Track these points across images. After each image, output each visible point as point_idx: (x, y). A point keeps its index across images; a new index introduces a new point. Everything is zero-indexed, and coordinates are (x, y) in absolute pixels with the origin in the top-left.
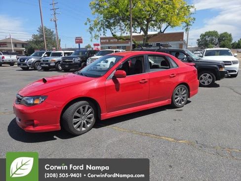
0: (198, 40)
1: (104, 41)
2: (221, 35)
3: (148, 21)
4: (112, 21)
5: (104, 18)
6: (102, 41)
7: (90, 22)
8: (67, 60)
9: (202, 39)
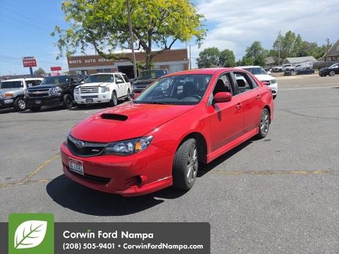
0: (198, 60)
1: (75, 62)
2: (222, 53)
3: (151, 32)
4: (95, 32)
5: (83, 26)
6: (71, 62)
7: (59, 32)
8: (38, 92)
9: (202, 58)
